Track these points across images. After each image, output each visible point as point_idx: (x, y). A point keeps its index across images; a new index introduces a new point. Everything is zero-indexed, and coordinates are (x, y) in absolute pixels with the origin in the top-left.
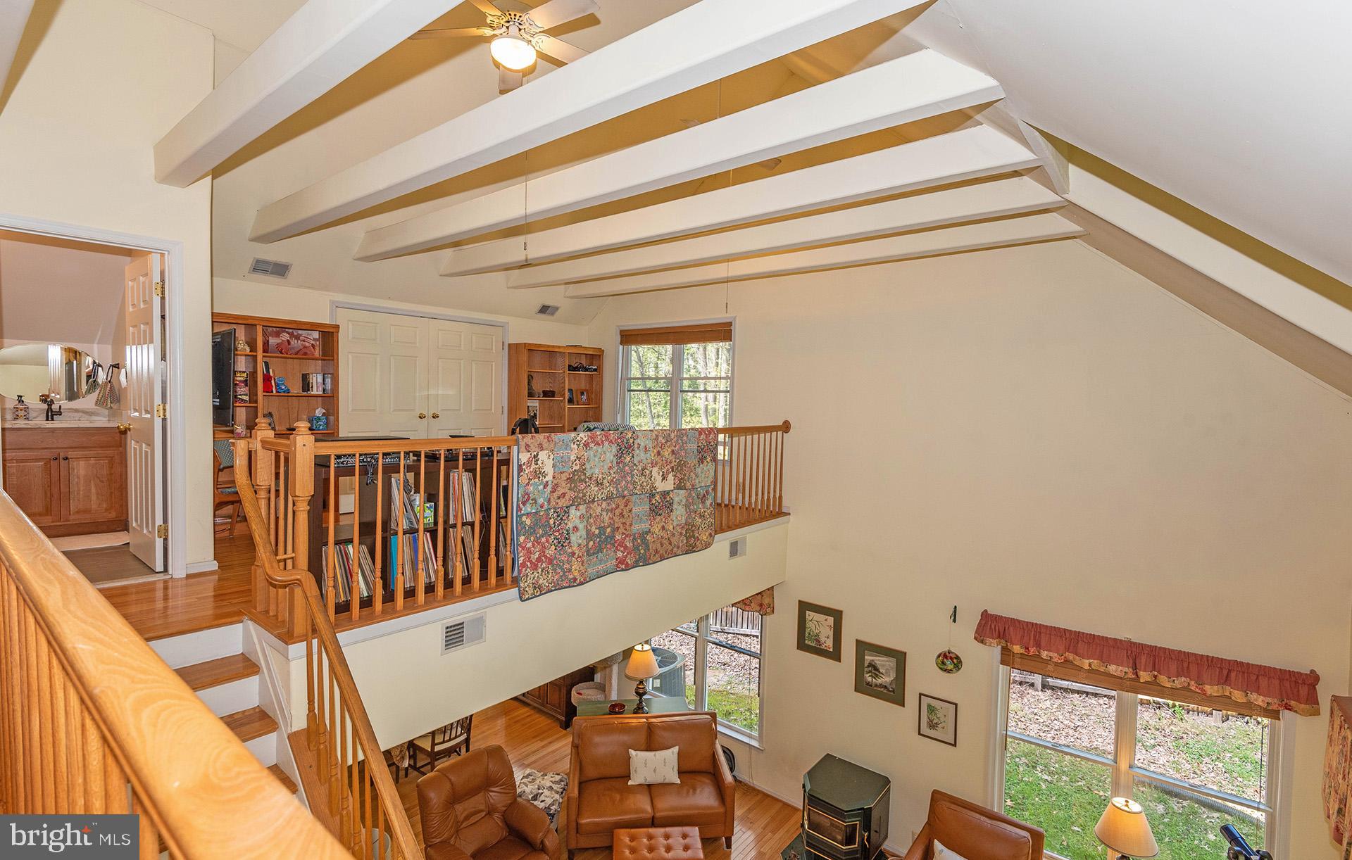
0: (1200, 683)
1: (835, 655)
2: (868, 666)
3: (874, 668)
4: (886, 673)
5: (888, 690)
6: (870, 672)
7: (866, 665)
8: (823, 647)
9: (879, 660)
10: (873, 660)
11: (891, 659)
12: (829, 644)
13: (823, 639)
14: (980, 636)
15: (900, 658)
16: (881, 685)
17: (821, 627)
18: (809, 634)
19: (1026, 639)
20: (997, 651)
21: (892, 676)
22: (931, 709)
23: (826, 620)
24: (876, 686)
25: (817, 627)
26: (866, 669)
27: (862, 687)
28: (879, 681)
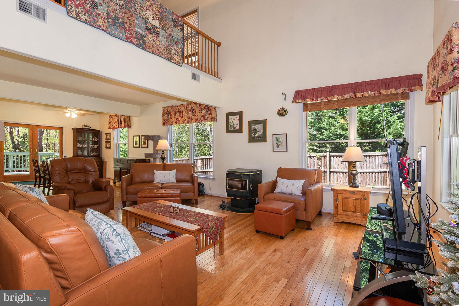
0: (379, 90)
1: (240, 131)
2: (253, 130)
3: (255, 130)
4: (260, 131)
5: (261, 138)
6: (254, 132)
7: (252, 130)
8: (236, 129)
9: (257, 127)
10: (255, 127)
11: (261, 124)
12: (238, 127)
13: (235, 125)
14: (294, 101)
15: (264, 122)
16: (258, 136)
17: (235, 120)
18: (230, 125)
19: (312, 96)
20: (302, 105)
21: (262, 131)
22: (277, 139)
23: (236, 117)
24: (256, 137)
25: (233, 121)
26: (252, 132)
27: (252, 140)
28: (257, 135)
